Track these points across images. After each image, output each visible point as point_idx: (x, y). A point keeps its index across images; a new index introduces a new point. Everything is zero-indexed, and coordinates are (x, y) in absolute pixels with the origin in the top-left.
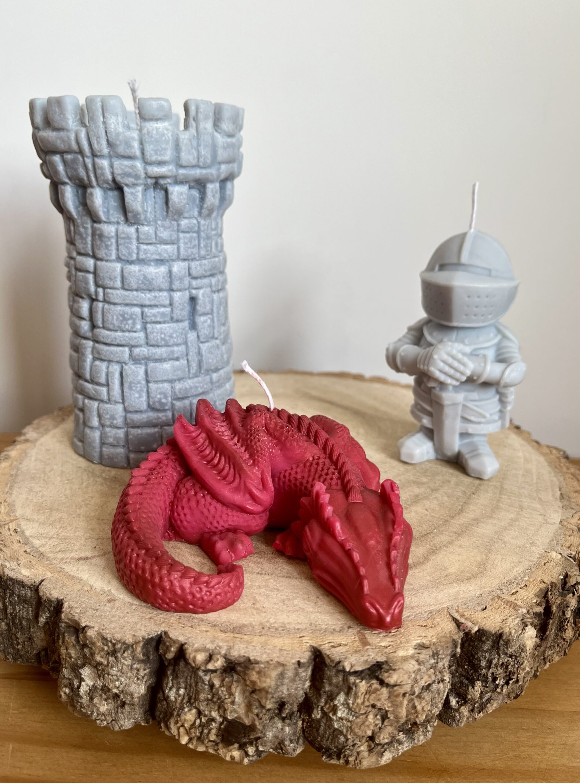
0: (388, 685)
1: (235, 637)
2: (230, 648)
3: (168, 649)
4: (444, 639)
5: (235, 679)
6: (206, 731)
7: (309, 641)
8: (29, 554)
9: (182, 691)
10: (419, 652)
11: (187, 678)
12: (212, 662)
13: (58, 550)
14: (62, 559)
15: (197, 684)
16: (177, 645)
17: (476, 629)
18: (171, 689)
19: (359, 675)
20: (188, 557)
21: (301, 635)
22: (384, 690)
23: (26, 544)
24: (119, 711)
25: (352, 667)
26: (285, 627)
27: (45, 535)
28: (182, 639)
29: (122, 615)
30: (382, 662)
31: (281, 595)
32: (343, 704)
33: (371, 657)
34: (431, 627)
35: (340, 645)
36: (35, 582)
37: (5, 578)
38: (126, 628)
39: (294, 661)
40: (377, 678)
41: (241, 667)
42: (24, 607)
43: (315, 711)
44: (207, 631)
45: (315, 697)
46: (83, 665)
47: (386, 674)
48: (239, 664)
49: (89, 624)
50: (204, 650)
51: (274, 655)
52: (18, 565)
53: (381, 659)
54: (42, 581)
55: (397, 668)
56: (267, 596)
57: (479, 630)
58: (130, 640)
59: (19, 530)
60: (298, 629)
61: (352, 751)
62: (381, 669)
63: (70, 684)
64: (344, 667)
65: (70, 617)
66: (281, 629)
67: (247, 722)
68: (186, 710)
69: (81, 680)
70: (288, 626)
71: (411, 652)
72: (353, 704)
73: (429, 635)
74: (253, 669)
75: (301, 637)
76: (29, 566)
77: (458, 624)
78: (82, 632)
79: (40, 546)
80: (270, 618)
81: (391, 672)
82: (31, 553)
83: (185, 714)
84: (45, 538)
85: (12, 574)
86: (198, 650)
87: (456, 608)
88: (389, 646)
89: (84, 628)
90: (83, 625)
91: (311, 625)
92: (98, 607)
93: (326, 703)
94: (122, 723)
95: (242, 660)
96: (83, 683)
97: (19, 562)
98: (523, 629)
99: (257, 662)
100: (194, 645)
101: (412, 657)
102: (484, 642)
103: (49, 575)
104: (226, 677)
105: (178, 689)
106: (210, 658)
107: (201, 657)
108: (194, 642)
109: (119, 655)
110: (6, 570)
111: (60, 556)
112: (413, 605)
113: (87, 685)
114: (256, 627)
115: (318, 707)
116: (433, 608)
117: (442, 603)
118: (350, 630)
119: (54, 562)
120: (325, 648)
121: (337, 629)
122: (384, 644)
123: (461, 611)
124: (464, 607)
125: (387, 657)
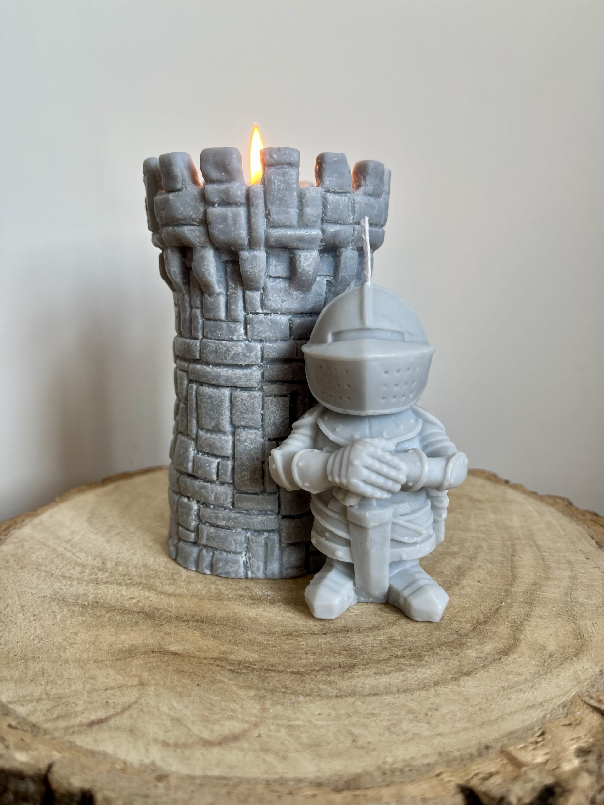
1: (356, 796)
7: (452, 779)
8: (16, 728)
10: (584, 760)
13: (55, 716)
14: (66, 729)
20: (239, 692)
21: (437, 772)
23: (7, 715)
25: (519, 800)
26: (410, 765)
30: (551, 785)
31: (381, 721)
33: (536, 781)
34: (578, 724)
35: (491, 775)
53: (549, 781)
54: (50, 766)
56: (365, 726)
60: (428, 765)
62: (555, 793)
66: (407, 769)
70: (414, 763)
71: (576, 762)
73: (582, 735)
75: (438, 775)
76: (23, 746)
77: (601, 712)
79: (28, 715)
80: (386, 757)
82: (19, 727)
85: (1, 763)
87: (587, 693)
88: (548, 761)
91: (440, 754)
103: (56, 756)
111: (62, 724)
112: (540, 700)
114: (375, 774)
116: (564, 699)
117: (570, 690)
118: (491, 751)
119: (57, 734)
120: (475, 783)
121: (475, 752)
122: (540, 759)
123: (594, 695)
124: (595, 690)
125: (553, 775)
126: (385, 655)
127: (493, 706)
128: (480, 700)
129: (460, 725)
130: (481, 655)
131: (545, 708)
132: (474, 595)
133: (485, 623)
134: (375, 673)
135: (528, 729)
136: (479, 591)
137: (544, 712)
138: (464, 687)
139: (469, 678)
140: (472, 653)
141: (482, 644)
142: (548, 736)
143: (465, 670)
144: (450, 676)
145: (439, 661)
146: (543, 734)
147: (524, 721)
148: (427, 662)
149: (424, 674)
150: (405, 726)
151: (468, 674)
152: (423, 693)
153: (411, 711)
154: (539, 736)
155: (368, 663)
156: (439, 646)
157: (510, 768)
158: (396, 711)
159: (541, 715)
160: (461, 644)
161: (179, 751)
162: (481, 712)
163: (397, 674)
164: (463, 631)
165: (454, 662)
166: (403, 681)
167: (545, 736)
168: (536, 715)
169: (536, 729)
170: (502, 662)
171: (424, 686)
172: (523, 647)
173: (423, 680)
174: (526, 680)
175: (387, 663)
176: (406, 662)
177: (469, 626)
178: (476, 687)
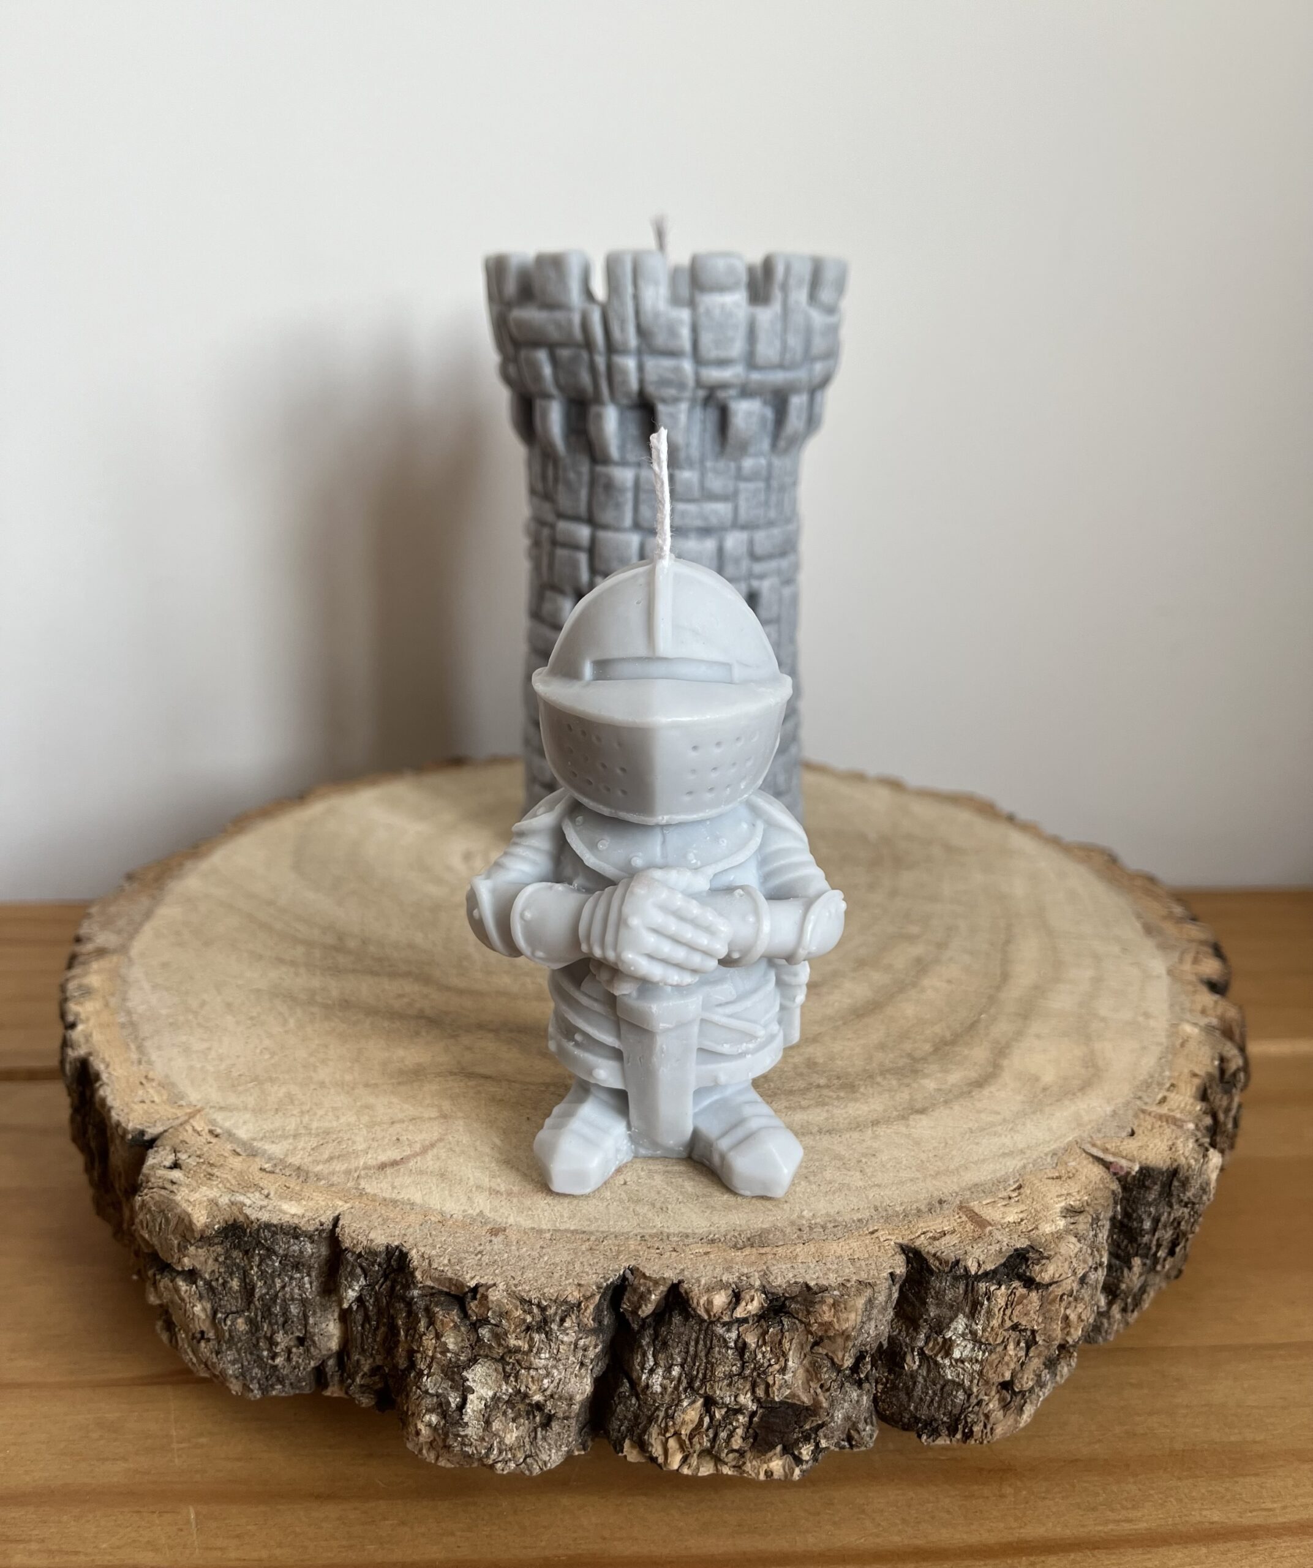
0: (1039, 1286)
1: (762, 1254)
2: (765, 1275)
3: (643, 1298)
4: (1099, 1194)
5: (786, 1327)
6: (723, 1435)
7: (891, 1238)
8: (273, 1172)
9: (676, 1371)
10: (1072, 1221)
11: (688, 1344)
12: (743, 1304)
13: (326, 1156)
14: (348, 1172)
15: (709, 1351)
16: (663, 1289)
17: (1137, 1168)
18: (652, 1371)
19: (992, 1279)
21: (871, 1230)
22: (1034, 1296)
23: (254, 1156)
24: (539, 1435)
25: (979, 1265)
26: (835, 1221)
27: (280, 1133)
28: (671, 1275)
29: (535, 1254)
30: (1022, 1249)
32: (963, 1335)
33: (1005, 1244)
34: (1070, 1178)
35: (944, 1234)
36: (322, 1225)
37: (256, 1226)
38: (556, 1275)
39: (885, 1274)
40: (1021, 1277)
41: (797, 1302)
42: (291, 1278)
43: (909, 1358)
44: (707, 1253)
45: (904, 1334)
46: (473, 1361)
47: (1037, 1268)
48: (793, 1299)
49: (483, 1281)
50: (722, 1286)
51: (847, 1270)
52: (267, 1196)
53: (1021, 1243)
54: (337, 1220)
55: (1052, 1253)
57: (1141, 1169)
58: (574, 1295)
59: (219, 1131)
60: (859, 1220)
61: (977, 1414)
62: (1027, 1260)
63: (440, 1405)
64: (966, 1269)
65: (437, 1275)
66: (830, 1225)
67: (806, 1399)
68: (685, 1404)
69: (465, 1392)
70: (840, 1219)
71: (1061, 1223)
72: (984, 1330)
73: (1074, 1191)
74: (822, 1302)
75: (872, 1233)
76: (293, 1196)
77: (1107, 1165)
78: (474, 1298)
79: (286, 1155)
80: (802, 1211)
81: (1044, 1261)
82: (277, 1171)
83: (684, 1411)
84: (285, 1137)
85: (265, 1217)
86: (709, 1290)
87: (1089, 1139)
88: (1022, 1220)
89: (475, 1290)
90: (472, 1284)
91: (876, 1209)
92: (479, 1249)
93: (928, 1339)
94: (545, 1458)
95: (796, 1290)
96: (470, 1397)
97: (266, 1192)
98: (1205, 1156)
99: (824, 1289)
100: (698, 1281)
101: (1068, 1231)
102: (1148, 1188)
103: (342, 1206)
104: (769, 1327)
105: (669, 1369)
106: (737, 1298)
107: (720, 1300)
108: (696, 1276)
109: (554, 1327)
110: (248, 1211)
111: (339, 1166)
112: (1021, 1146)
113: (481, 1398)
114: (788, 1230)
115: (913, 1351)
116: (1054, 1146)
117: (1065, 1135)
118: (945, 1206)
119: (335, 1179)
120: (921, 1243)
121: (924, 1208)
122: (1011, 1218)
123: (1098, 1143)
124: (1101, 1135)
125: (1029, 1238)
126: (801, 1084)
127: (954, 1152)
128: (936, 1145)
129: (904, 1175)
130: (943, 1087)
131: (1027, 1156)
133: (953, 1042)
134: (786, 1107)
135: (1002, 1181)
136: (948, 996)
137: (1025, 1161)
138: (915, 1127)
139: (923, 1117)
140: (930, 1085)
141: (946, 1071)
142: (1026, 1191)
143: (918, 1106)
144: (895, 1113)
145: (880, 1093)
146: (1020, 1187)
147: (994, 1171)
148: (863, 1094)
149: (857, 1109)
150: (828, 1174)
151: (922, 1111)
152: (856, 1135)
153: (839, 1157)
154: (1014, 1190)
155: (775, 1094)
156: (882, 1073)
157: (969, 1226)
158: (816, 1157)
159: (1020, 1164)
160: (915, 1072)
161: (515, 1200)
162: (937, 1159)
163: (818, 1110)
164: (918, 1054)
165: (904, 1096)
166: (827, 1119)
167: (1022, 1190)
168: (1013, 1164)
169: (1011, 1182)
170: (972, 1097)
171: (857, 1126)
172: (1006, 1076)
173: (856, 1118)
174: (1004, 1120)
175: (805, 1094)
176: (831, 1094)
177: (928, 1047)
178: (932, 1128)
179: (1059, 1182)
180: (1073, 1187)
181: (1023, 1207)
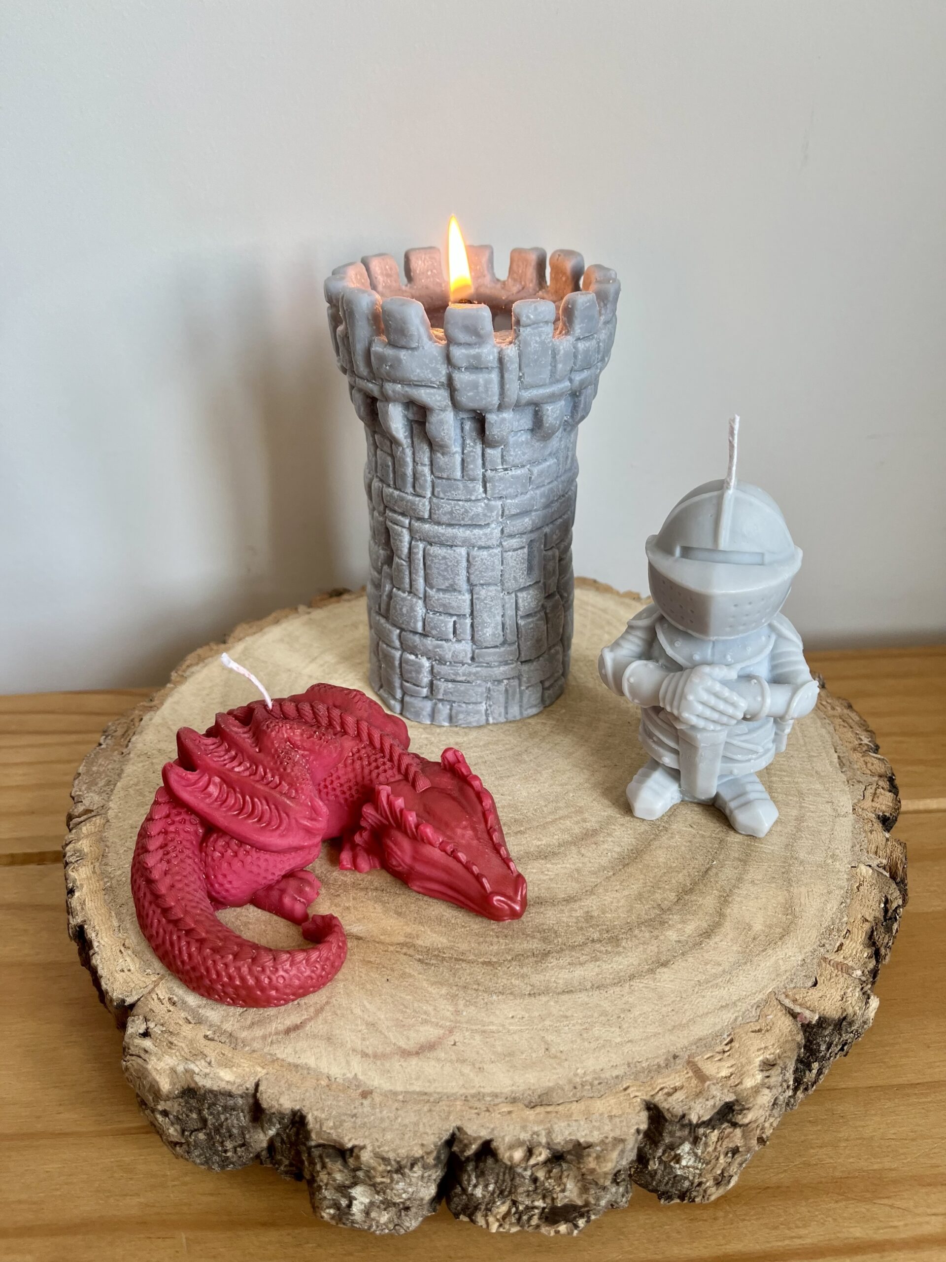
0: (740, 1126)
1: (548, 1113)
2: (549, 1133)
3: (466, 1146)
4: (788, 1046)
5: (564, 1168)
6: (525, 1218)
7: (641, 1095)
8: (212, 1040)
9: (491, 1188)
10: (767, 1074)
11: (498, 1174)
12: (534, 1156)
13: (248, 1022)
14: (264, 1038)
15: (512, 1180)
16: (479, 1142)
17: (817, 1017)
18: (475, 1186)
19: (708, 1125)
20: (430, 989)
21: (625, 1086)
22: (738, 1131)
23: (199, 1022)
24: (403, 1214)
25: (699, 1118)
26: (600, 1078)
28: (485, 1134)
29: (392, 1115)
30: (730, 1102)
31: (574, 1025)
32: (688, 1153)
33: (718, 1099)
34: (767, 1031)
35: (675, 1090)
36: (247, 1089)
37: (203, 1092)
38: (407, 1137)
39: (633, 1130)
40: (729, 1121)
41: (572, 1154)
43: (651, 1163)
44: (510, 1112)
45: (648, 1147)
46: (354, 1184)
47: (740, 1117)
48: (569, 1152)
49: (356, 1143)
50: (519, 1143)
51: (606, 1128)
52: (210, 1063)
53: (729, 1097)
54: (257, 1085)
55: (751, 1105)
56: (558, 1031)
57: (820, 1018)
58: (418, 1152)
59: (175, 999)
60: (617, 1077)
61: (698, 1191)
62: (733, 1111)
63: (335, 1204)
64: (690, 1120)
65: (325, 1137)
66: (596, 1082)
67: (580, 1203)
68: (498, 1203)
69: (351, 1199)
70: (603, 1076)
71: (758, 1077)
72: (703, 1153)
73: (769, 1044)
74: (589, 1155)
75: (625, 1089)
76: (227, 1063)
77: (794, 1015)
78: (351, 1156)
79: (221, 1021)
80: (577, 1068)
81: (745, 1112)
82: (216, 1038)
83: (498, 1207)
85: (208, 1083)
86: (512, 1147)
87: (783, 990)
88: (731, 1075)
89: (352, 1150)
90: (349, 1145)
91: (629, 1065)
92: (355, 1111)
93: (664, 1152)
94: (408, 1224)
95: (570, 1147)
96: (355, 1202)
97: (208, 1059)
98: (867, 1003)
99: (589, 1146)
100: (503, 1138)
101: (763, 1085)
102: (825, 1028)
103: (261, 1072)
104: (553, 1168)
105: (486, 1186)
106: (530, 1152)
107: (518, 1155)
108: (502, 1134)
109: (407, 1171)
110: (197, 1078)
111: (258, 1032)
112: (734, 998)
113: (362, 1203)
114: (566, 1088)
115: (654, 1158)
116: (759, 997)
117: (766, 986)
118: (678, 1061)
119: (256, 1045)
120: (659, 1099)
121: (662, 1064)
122: (724, 1073)
123: (791, 993)
124: (792, 986)
125: (735, 1092)
126: (580, 939)
127: (686, 1007)
128: (674, 999)
129: (651, 1030)
130: (683, 938)
131: (738, 1009)
132: (683, 848)
133: (691, 891)
134: (569, 964)
135: (718, 1035)
136: (690, 842)
137: (736, 1014)
138: (659, 981)
139: (665, 970)
140: (672, 935)
141: (683, 922)
142: (736, 1044)
143: (663, 958)
144: (647, 967)
145: (637, 946)
146: (731, 1041)
147: (715, 1024)
148: (624, 948)
149: (620, 964)
150: (597, 1031)
151: (664, 964)
152: (617, 989)
153: (604, 1013)
154: (726, 1044)
155: (562, 950)
156: (639, 925)
157: (694, 1082)
158: (589, 1013)
159: (733, 1017)
160: (662, 923)
161: (379, 1063)
162: (673, 1013)
163: (591, 965)
164: (666, 905)
165: (652, 948)
166: (597, 974)
167: (733, 1044)
168: (728, 1016)
169: (725, 1036)
170: (702, 948)
171: (618, 982)
172: (728, 926)
173: (618, 973)
174: (724, 971)
175: (582, 949)
176: (602, 948)
177: (673, 896)
178: (671, 981)
179: (760, 1035)
180: (770, 1039)
181: (732, 1062)
